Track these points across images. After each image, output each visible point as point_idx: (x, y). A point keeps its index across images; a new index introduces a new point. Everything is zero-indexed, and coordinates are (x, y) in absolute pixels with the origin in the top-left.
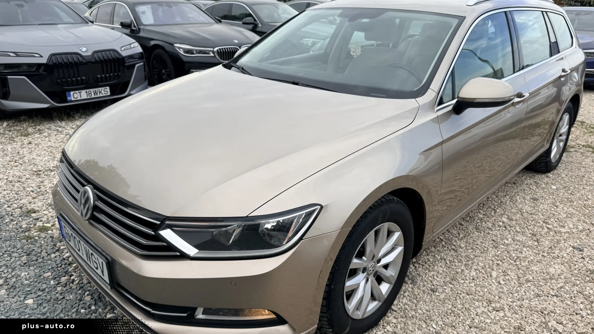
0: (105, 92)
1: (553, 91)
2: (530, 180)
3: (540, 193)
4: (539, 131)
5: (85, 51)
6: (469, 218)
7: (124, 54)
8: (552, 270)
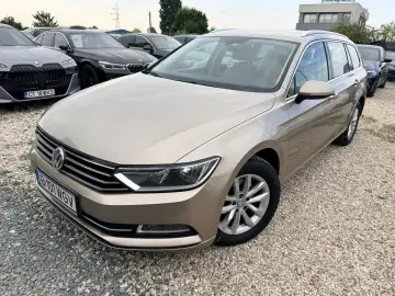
0: (51, 92)
1: (347, 95)
2: (335, 151)
3: (342, 158)
4: (339, 120)
5: (38, 64)
6: (300, 173)
7: (65, 67)
8: (354, 204)
